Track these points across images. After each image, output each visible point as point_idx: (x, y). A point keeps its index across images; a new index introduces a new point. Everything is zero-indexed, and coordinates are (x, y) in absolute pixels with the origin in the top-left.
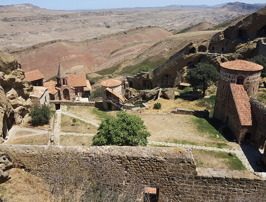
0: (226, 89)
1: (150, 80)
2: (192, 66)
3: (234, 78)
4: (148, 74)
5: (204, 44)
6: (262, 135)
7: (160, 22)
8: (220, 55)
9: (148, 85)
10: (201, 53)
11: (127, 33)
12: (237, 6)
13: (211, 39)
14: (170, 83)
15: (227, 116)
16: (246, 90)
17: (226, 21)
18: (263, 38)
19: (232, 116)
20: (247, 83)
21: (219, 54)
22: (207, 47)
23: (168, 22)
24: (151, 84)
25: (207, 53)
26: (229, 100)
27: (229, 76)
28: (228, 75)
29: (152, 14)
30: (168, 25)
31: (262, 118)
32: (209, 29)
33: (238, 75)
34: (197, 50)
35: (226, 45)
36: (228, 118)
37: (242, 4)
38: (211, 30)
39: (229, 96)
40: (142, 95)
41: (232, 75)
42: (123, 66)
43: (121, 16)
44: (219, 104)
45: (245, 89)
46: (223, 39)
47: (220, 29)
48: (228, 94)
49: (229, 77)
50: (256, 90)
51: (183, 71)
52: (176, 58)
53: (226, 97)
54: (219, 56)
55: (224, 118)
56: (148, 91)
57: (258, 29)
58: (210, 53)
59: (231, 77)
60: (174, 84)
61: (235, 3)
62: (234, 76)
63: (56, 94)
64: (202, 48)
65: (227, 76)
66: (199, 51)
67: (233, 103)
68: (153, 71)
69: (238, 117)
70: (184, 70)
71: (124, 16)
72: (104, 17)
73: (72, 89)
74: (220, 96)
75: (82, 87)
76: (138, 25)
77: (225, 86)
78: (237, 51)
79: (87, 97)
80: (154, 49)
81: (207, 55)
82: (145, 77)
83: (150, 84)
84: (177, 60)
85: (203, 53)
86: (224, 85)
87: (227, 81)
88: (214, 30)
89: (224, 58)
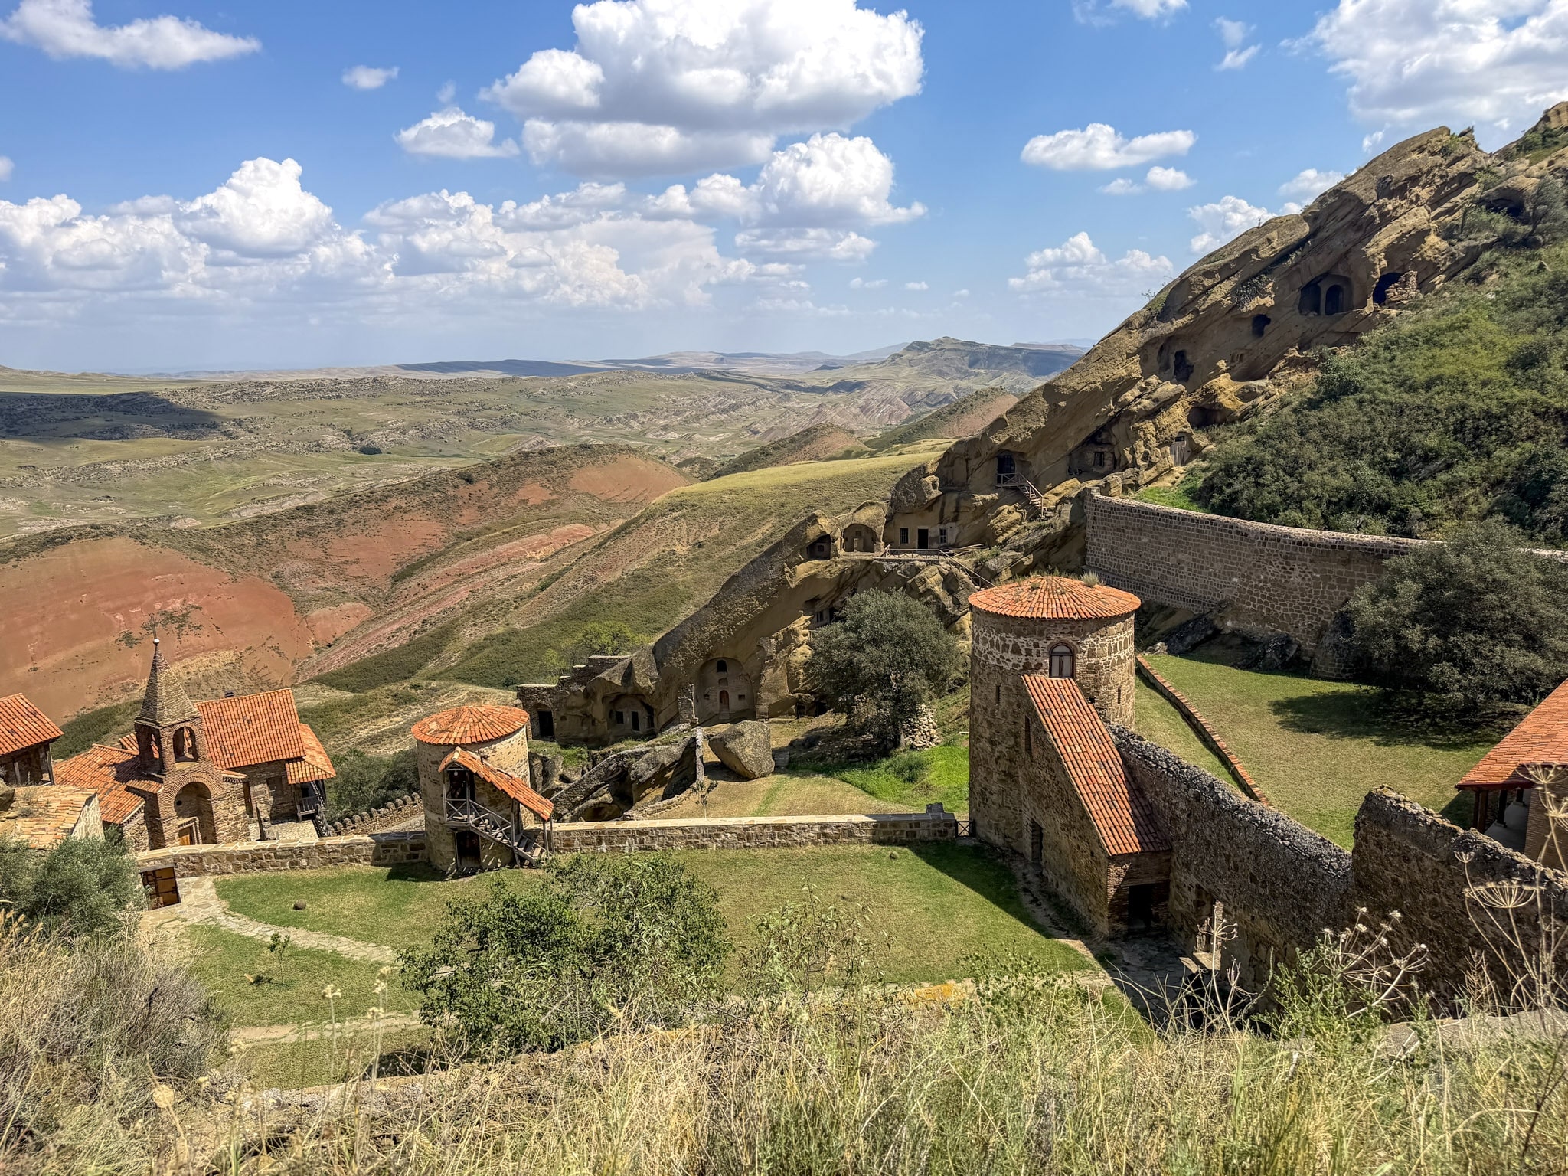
0: (1010, 704)
1: (639, 695)
2: (826, 614)
3: (1034, 651)
4: (630, 666)
5: (864, 517)
6: (1199, 887)
7: (627, 425)
8: (936, 562)
9: (635, 716)
10: (857, 555)
11: (474, 476)
12: (948, 354)
13: (889, 495)
14: (741, 697)
15: (1033, 821)
16: (1092, 700)
17: (912, 418)
18: (1096, 482)
19: (1059, 821)
20: (1091, 669)
21: (932, 558)
22: (880, 529)
23: (665, 428)
24: (650, 710)
25: (881, 553)
26: (1029, 749)
27: (1015, 644)
28: (1011, 640)
29: (590, 390)
30: (665, 437)
31: (1183, 811)
32: (847, 455)
33: (1048, 638)
34: (838, 543)
35: (955, 520)
36: (1037, 831)
37: (967, 348)
38: (859, 455)
39: (1028, 731)
40: (607, 770)
41: (1024, 642)
42: (470, 635)
43: (436, 398)
44: (990, 772)
45: (1085, 694)
46: (936, 493)
47: (896, 450)
48: (1022, 722)
49: (1016, 651)
50: (1128, 697)
51: (790, 639)
52: (753, 584)
53: (1016, 735)
54: (934, 567)
55: (1020, 835)
56: (640, 747)
57: (1071, 446)
58: (892, 557)
59: (1023, 651)
60: (755, 700)
61: (939, 342)
62: (1036, 645)
63: (134, 822)
64: (860, 536)
65: (1006, 646)
66: (850, 549)
67: (1054, 760)
68: (654, 650)
69: (1085, 822)
70: (794, 632)
71: (448, 397)
72: (345, 405)
73: (226, 779)
74: (987, 735)
75: (280, 765)
76: (527, 440)
77: (1002, 689)
78: (1000, 540)
79: (305, 818)
80: (620, 546)
81: (885, 565)
82: (617, 681)
83: (643, 715)
84: (757, 592)
85: (867, 556)
86: (998, 688)
87: (1009, 667)
88: (872, 455)
89: (954, 569)
